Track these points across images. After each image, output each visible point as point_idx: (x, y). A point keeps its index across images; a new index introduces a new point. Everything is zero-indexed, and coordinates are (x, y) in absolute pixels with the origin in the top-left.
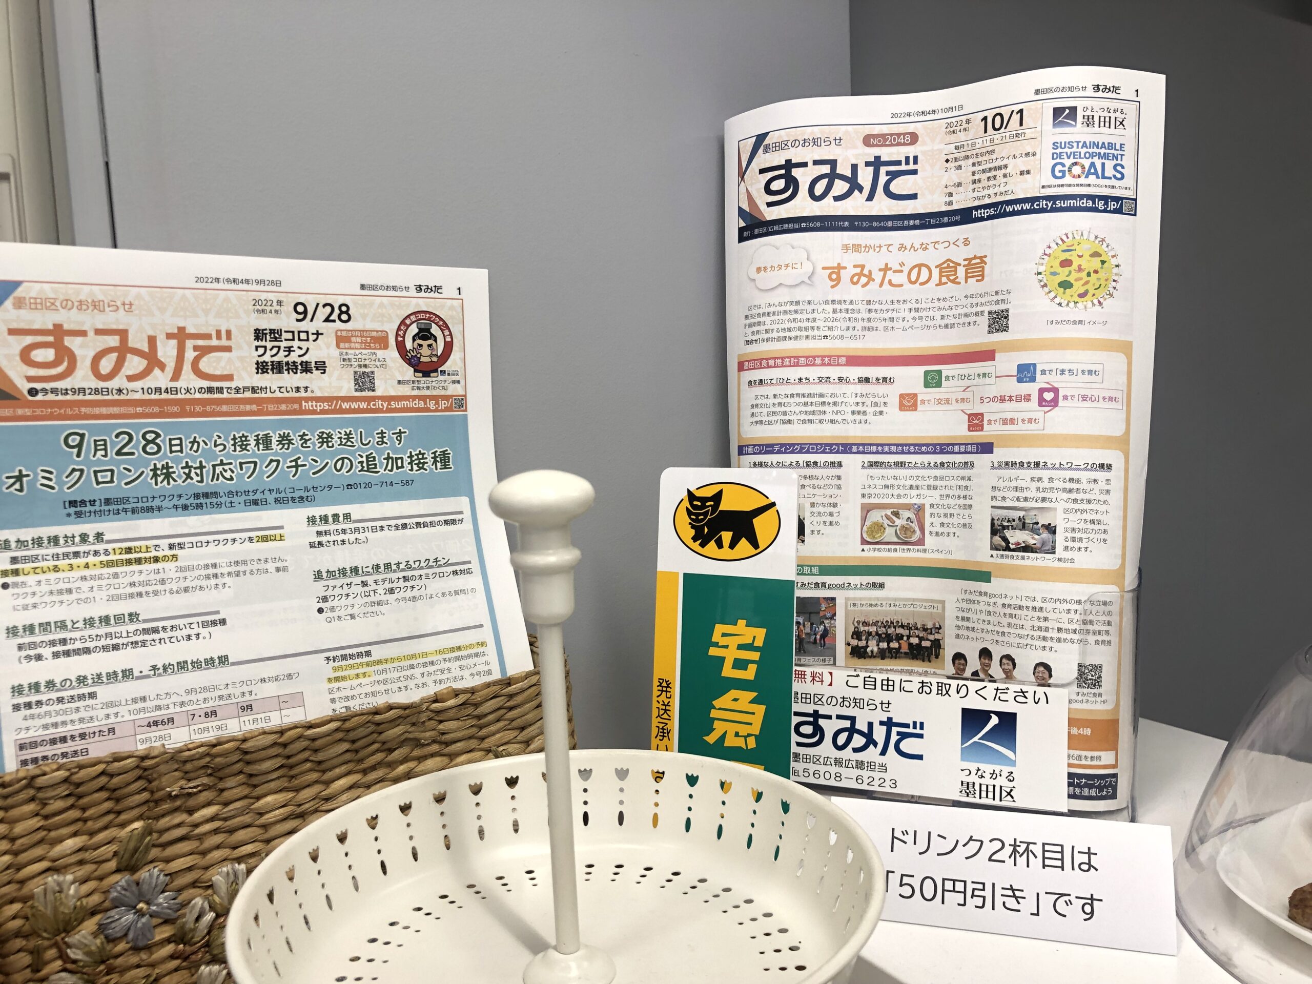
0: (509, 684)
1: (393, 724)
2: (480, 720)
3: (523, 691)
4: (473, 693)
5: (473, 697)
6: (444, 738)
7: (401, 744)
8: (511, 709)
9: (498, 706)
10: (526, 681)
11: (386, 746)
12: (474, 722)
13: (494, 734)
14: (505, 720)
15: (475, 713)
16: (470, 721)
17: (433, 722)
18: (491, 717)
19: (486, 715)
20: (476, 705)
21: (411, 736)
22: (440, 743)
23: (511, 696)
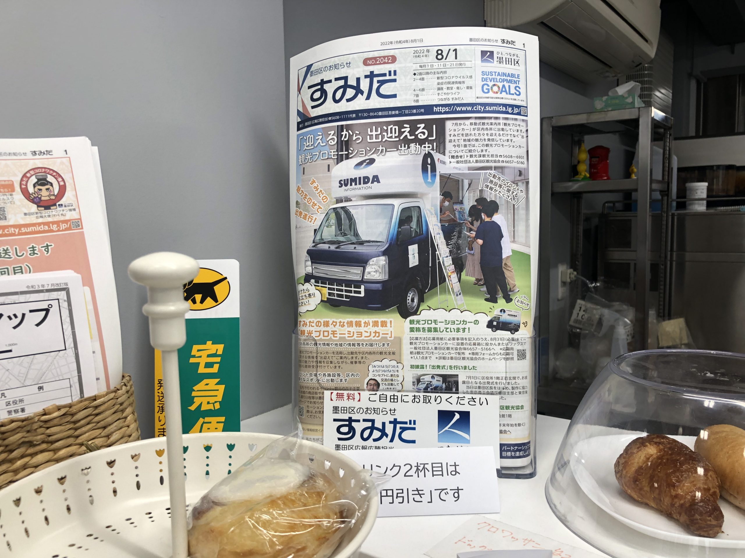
0: (95, 400)
1: (14, 432)
2: (75, 424)
3: (104, 403)
4: (70, 407)
5: (71, 410)
6: (51, 438)
7: (19, 446)
8: (97, 415)
9: (87, 414)
10: (106, 397)
11: (8, 448)
12: (72, 426)
13: (85, 433)
14: (93, 423)
15: (72, 420)
16: (68, 426)
17: (42, 429)
18: (82, 422)
19: (79, 421)
20: (73, 415)
21: (27, 440)
22: (47, 442)
23: (96, 407)
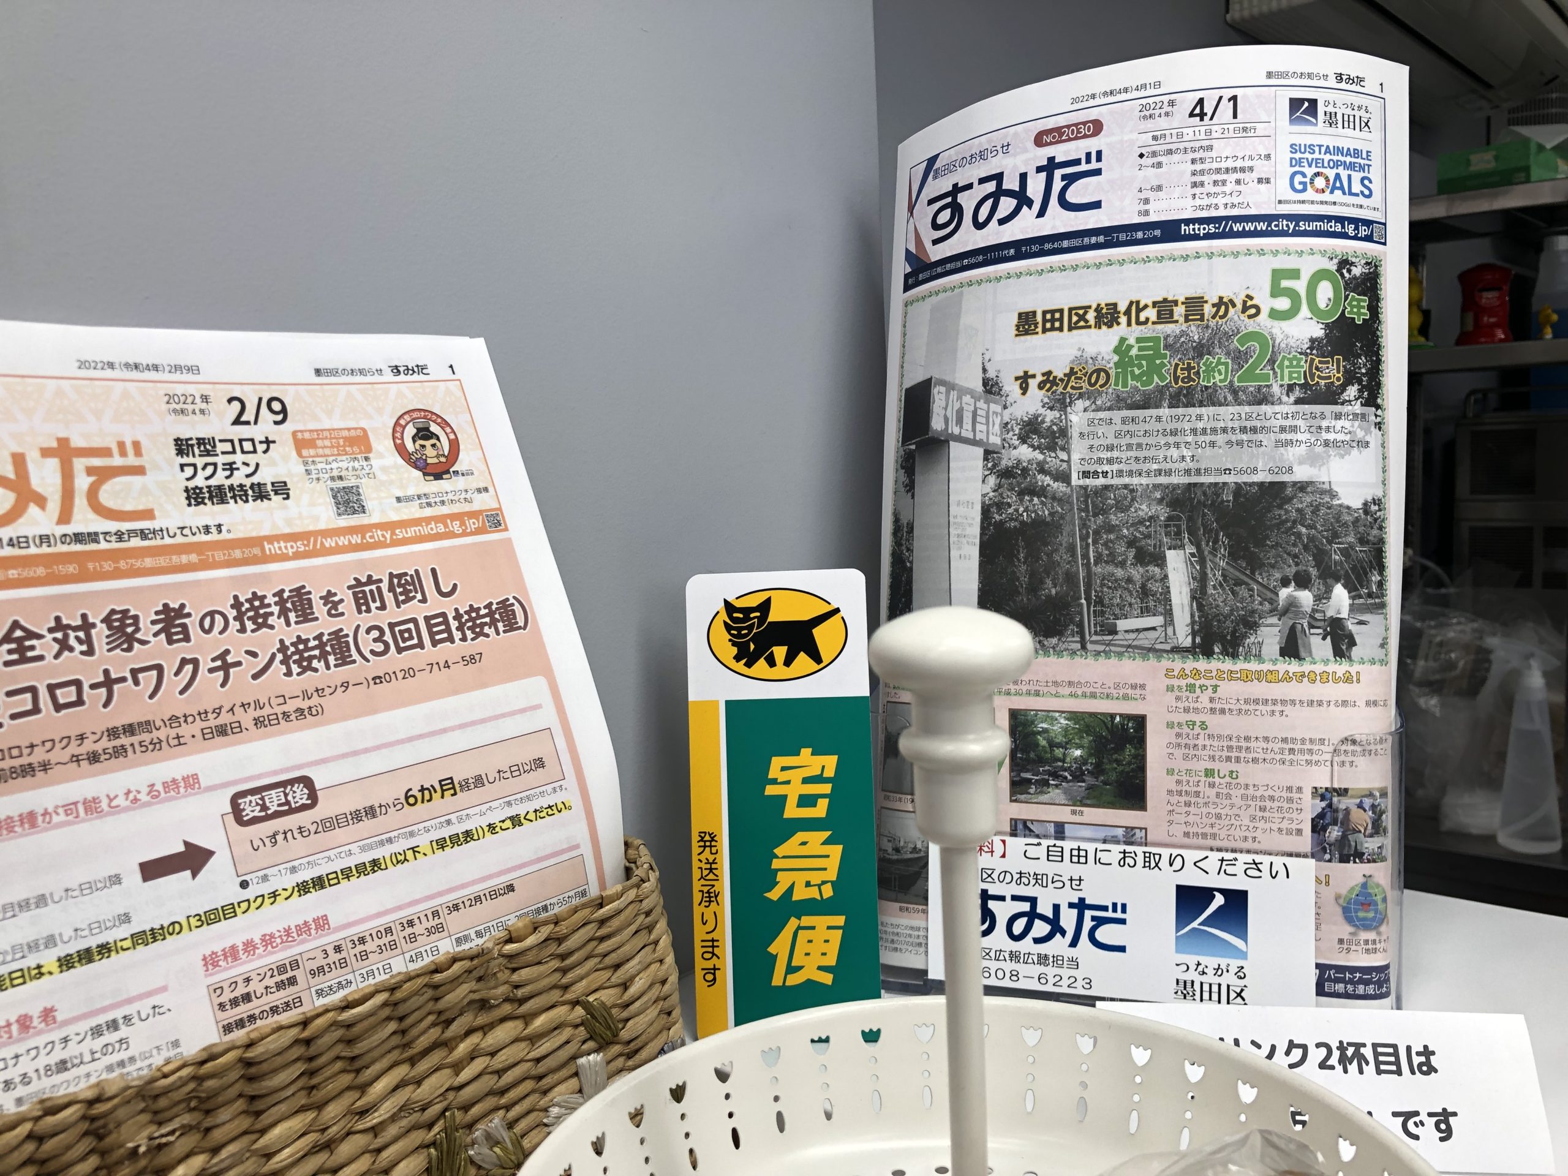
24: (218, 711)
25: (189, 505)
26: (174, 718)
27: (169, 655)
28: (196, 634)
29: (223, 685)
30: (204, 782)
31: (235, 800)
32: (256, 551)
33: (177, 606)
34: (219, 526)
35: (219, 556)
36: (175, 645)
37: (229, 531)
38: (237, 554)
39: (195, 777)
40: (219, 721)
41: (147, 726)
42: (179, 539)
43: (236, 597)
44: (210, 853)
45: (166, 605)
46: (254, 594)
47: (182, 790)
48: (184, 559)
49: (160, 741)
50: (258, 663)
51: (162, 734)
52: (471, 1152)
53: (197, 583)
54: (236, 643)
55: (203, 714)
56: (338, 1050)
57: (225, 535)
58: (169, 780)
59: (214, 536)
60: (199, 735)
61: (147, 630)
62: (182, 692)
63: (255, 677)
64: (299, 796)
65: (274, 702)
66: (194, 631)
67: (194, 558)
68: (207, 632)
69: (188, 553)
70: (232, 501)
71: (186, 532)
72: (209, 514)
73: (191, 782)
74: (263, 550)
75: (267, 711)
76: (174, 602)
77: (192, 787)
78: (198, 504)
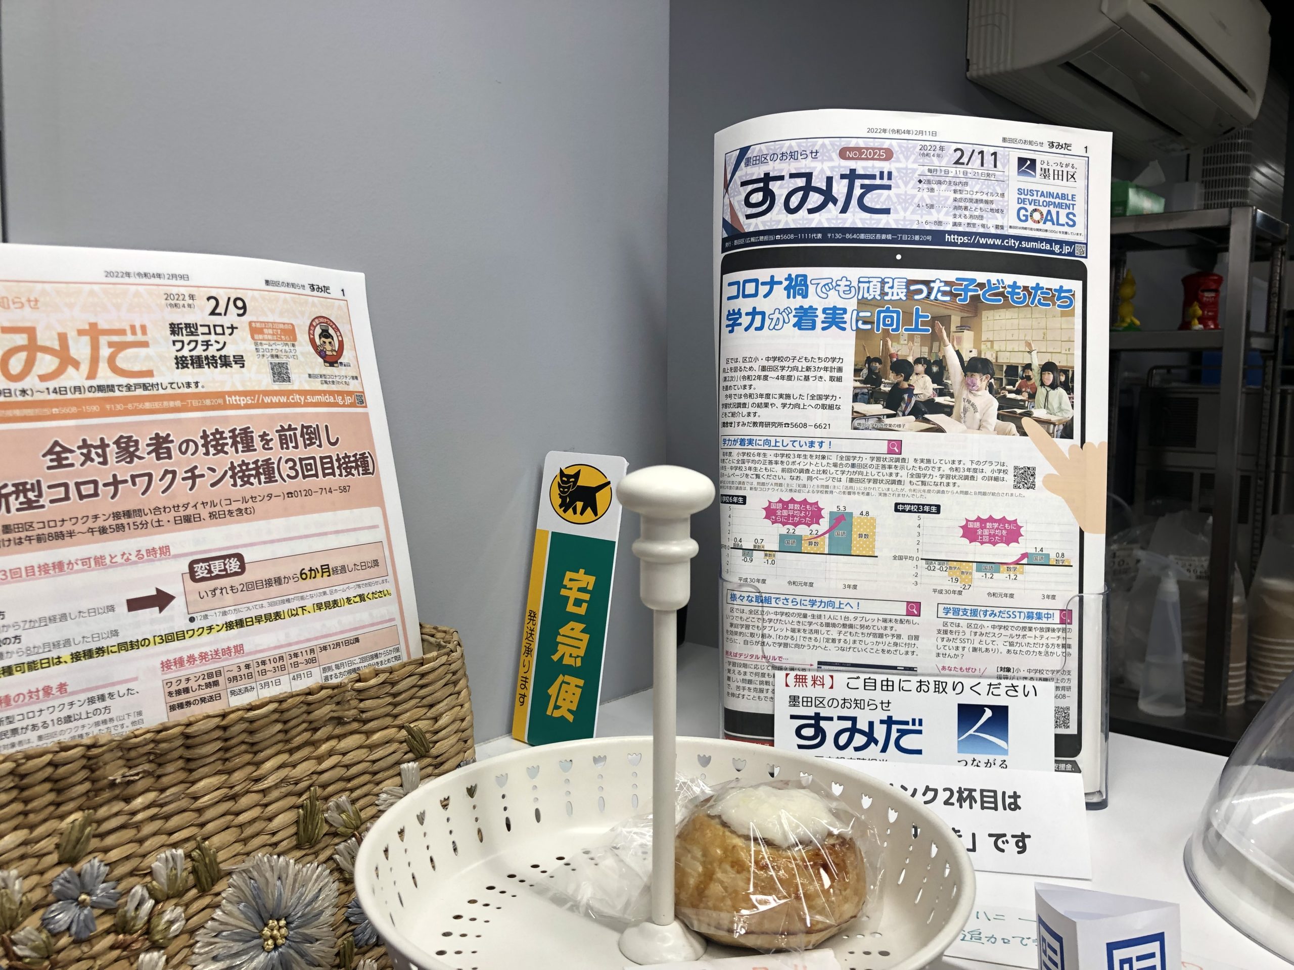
2: (395, 698)
4: (391, 673)
5: (391, 677)
9: (412, 684)
12: (390, 700)
15: (393, 691)
16: (385, 700)
17: (355, 701)
18: (405, 695)
19: (400, 694)
20: (394, 684)
21: (336, 714)
24: (186, 506)
25: (178, 368)
26: (157, 509)
27: (157, 467)
28: (176, 455)
29: (191, 489)
30: (173, 551)
31: (191, 565)
32: (220, 401)
33: (164, 435)
34: (197, 383)
35: (195, 403)
36: (161, 461)
37: (203, 387)
38: (208, 402)
39: (167, 547)
40: (188, 512)
41: (139, 512)
42: (169, 391)
43: (204, 431)
44: (172, 598)
45: (157, 434)
46: (217, 430)
47: (158, 555)
48: (172, 404)
49: (147, 523)
50: (216, 476)
51: (148, 518)
52: (326, 815)
53: (179, 421)
54: (202, 461)
55: (176, 507)
56: (243, 737)
57: (200, 389)
58: (150, 548)
59: (193, 389)
60: (172, 520)
61: (143, 449)
62: (163, 492)
63: (213, 485)
64: (234, 565)
65: (223, 503)
66: (175, 453)
67: (178, 403)
68: (184, 453)
69: (174, 400)
70: (206, 367)
71: (174, 386)
72: (190, 374)
73: (165, 550)
74: (225, 401)
75: (217, 509)
76: (163, 432)
77: (165, 554)
78: (183, 367)
